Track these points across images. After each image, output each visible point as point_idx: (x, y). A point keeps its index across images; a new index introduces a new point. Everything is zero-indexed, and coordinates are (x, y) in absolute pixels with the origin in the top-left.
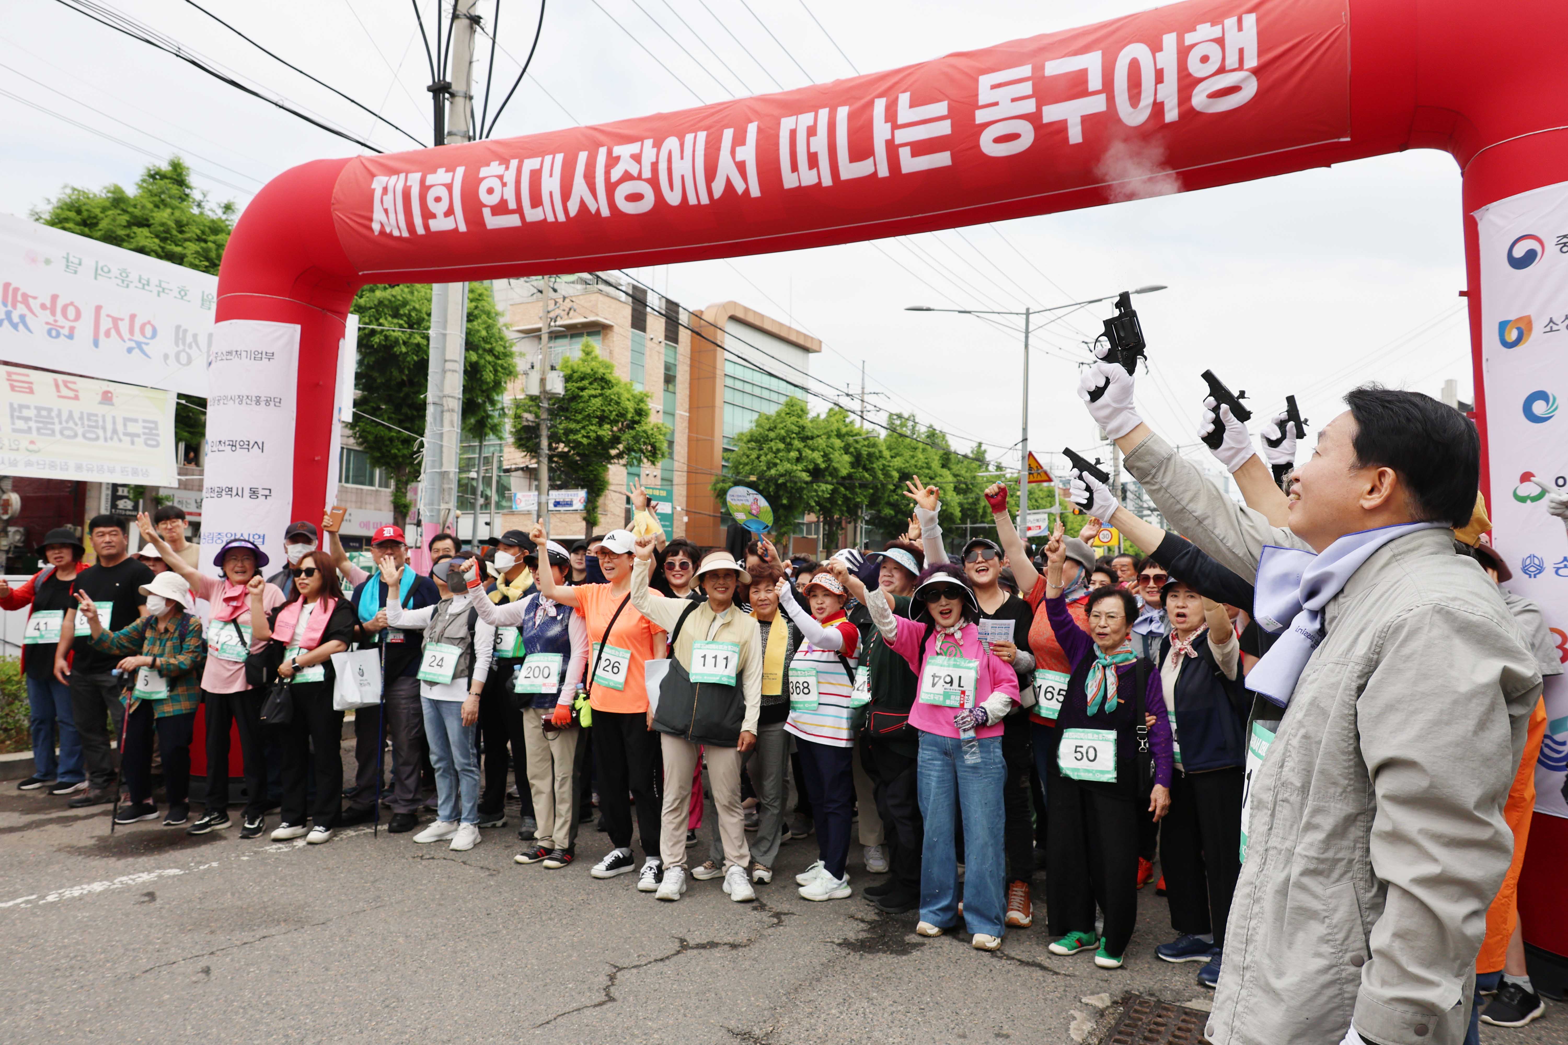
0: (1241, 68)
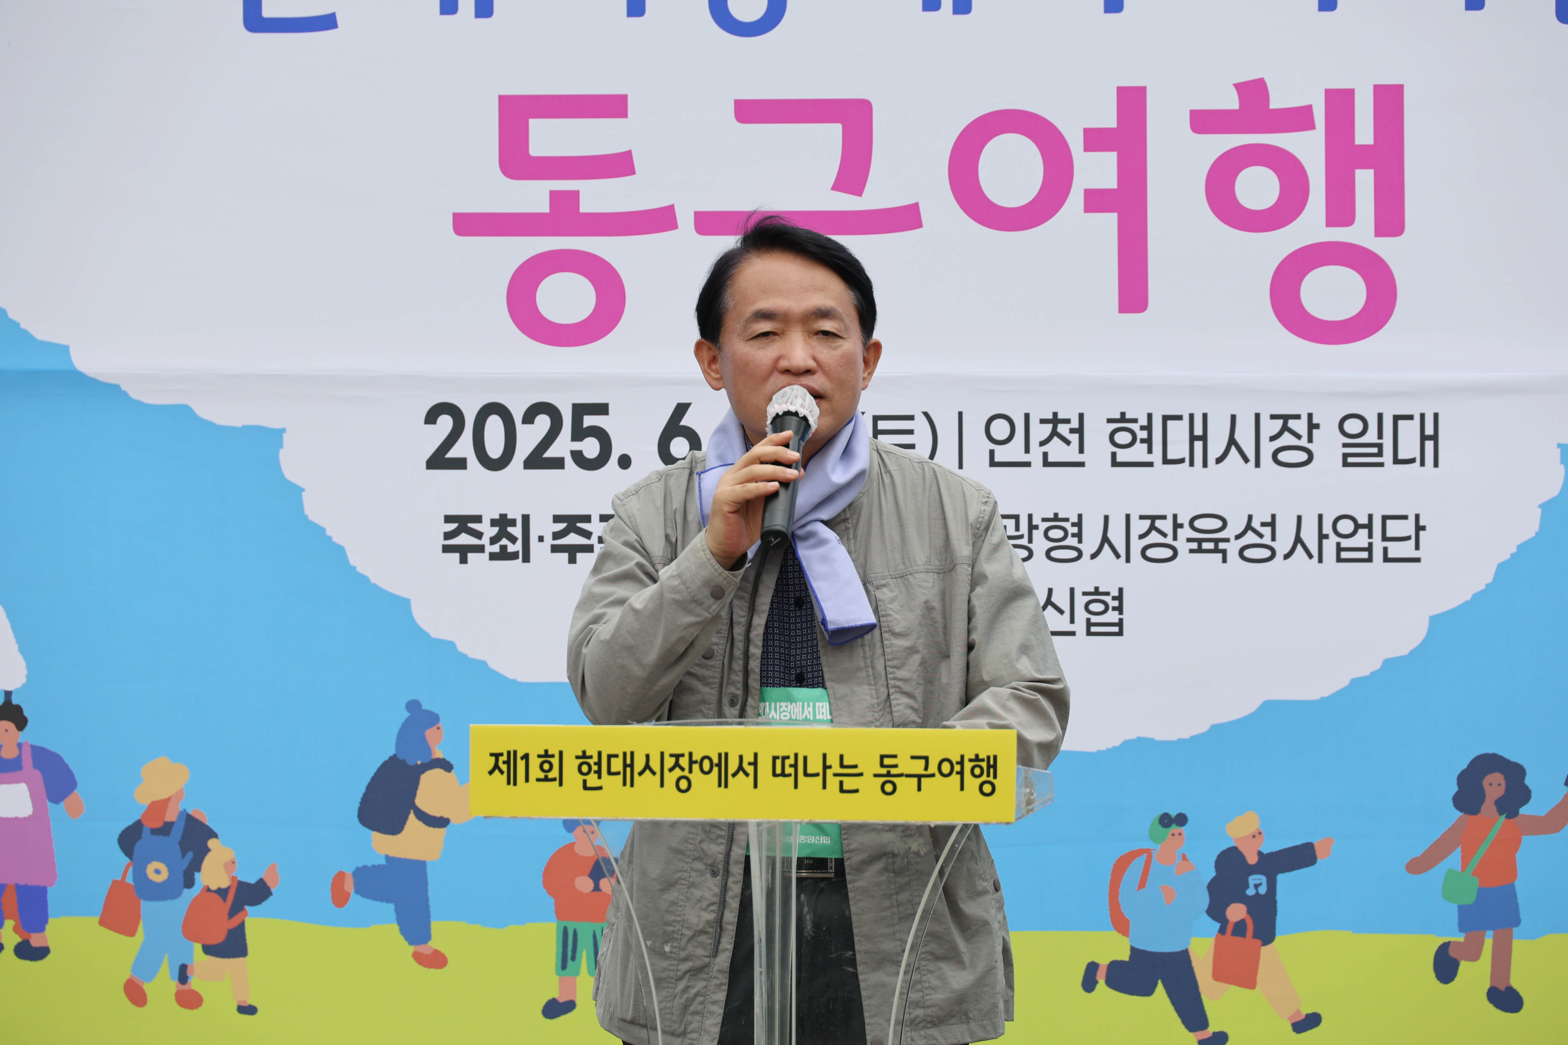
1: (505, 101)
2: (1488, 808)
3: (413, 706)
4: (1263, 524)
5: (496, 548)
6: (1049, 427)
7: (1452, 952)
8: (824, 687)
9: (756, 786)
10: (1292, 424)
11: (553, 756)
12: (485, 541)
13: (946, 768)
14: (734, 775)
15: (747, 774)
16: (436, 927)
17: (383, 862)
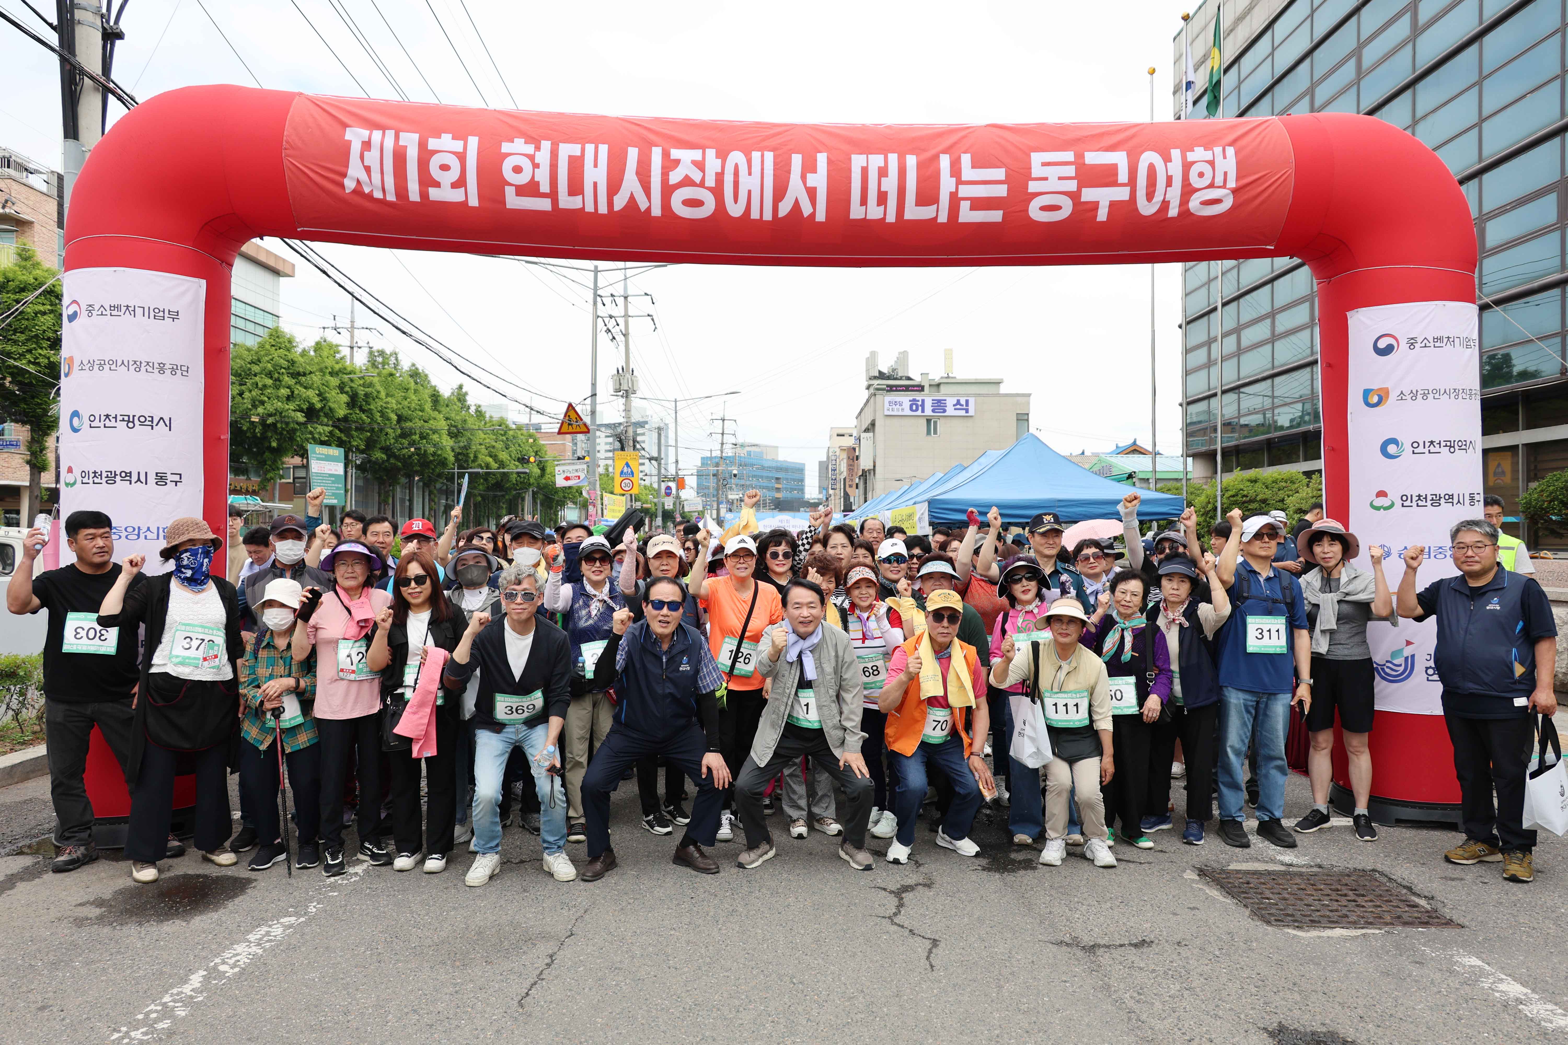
0: (1224, 186)
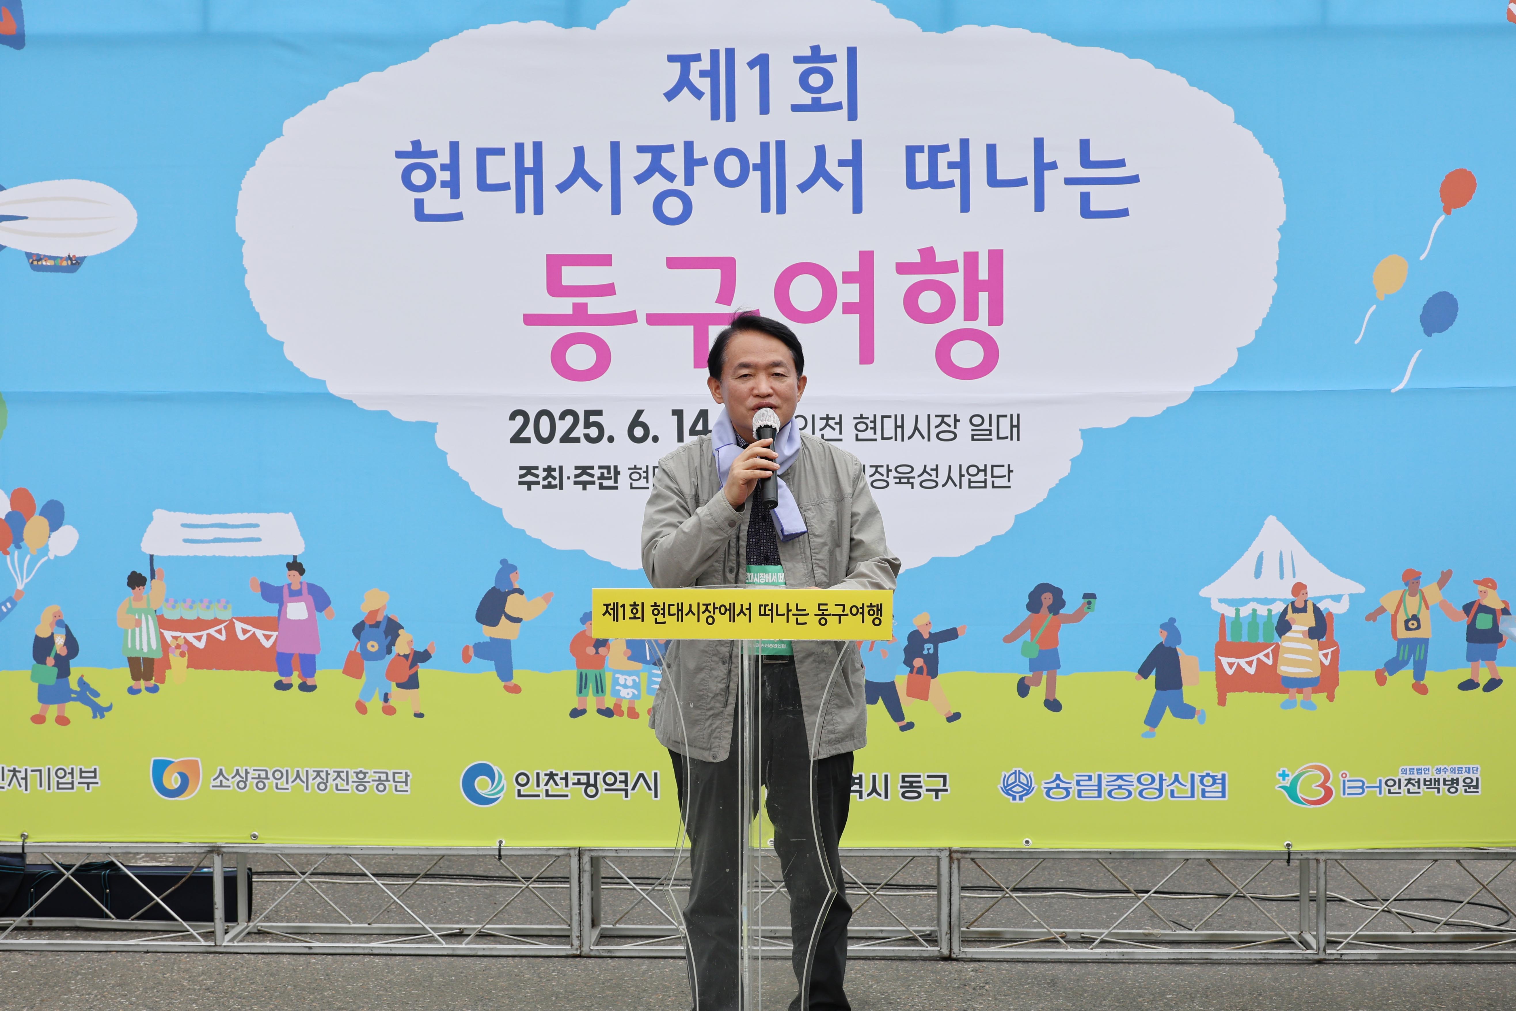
1: (549, 257)
2: (1044, 610)
3: (504, 562)
4: (932, 470)
5: (546, 483)
6: (825, 421)
7: (1026, 682)
8: (781, 564)
9: (750, 621)
10: (946, 419)
11: (638, 605)
12: (540, 479)
13: (854, 611)
14: (738, 615)
15: (745, 615)
16: (516, 673)
17: (489, 640)
